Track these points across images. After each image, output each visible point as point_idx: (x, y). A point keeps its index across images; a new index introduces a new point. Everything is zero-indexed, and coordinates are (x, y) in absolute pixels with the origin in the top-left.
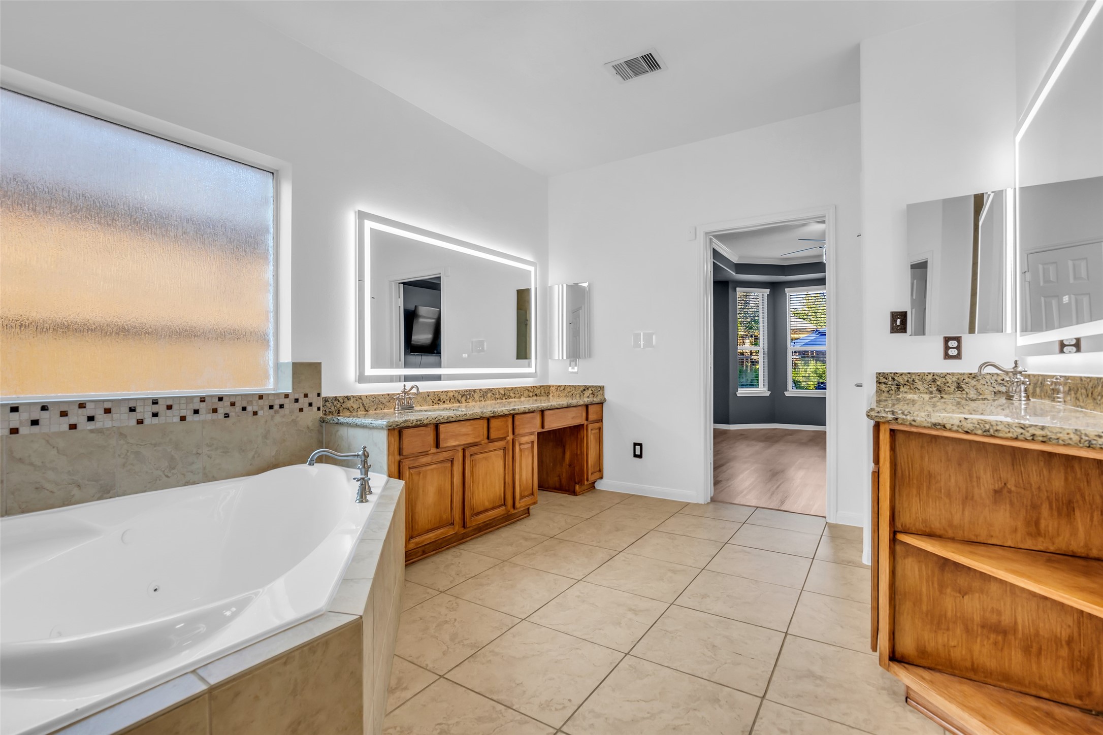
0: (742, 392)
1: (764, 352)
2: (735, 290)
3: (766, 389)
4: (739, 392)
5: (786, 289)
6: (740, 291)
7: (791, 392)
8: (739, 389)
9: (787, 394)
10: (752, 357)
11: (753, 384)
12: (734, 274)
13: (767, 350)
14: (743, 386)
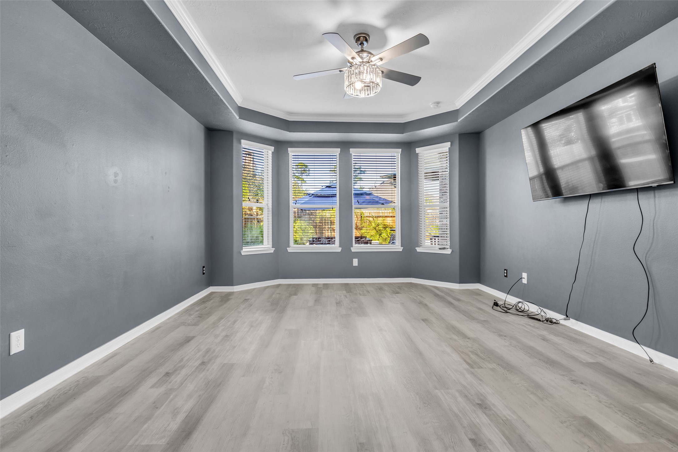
0: (247, 250)
1: (268, 209)
2: (240, 143)
3: (270, 246)
4: (244, 250)
5: (289, 149)
6: (245, 144)
7: (293, 248)
8: (243, 248)
9: (289, 250)
10: (258, 217)
11: (258, 241)
12: (238, 118)
13: (271, 207)
14: (247, 243)
